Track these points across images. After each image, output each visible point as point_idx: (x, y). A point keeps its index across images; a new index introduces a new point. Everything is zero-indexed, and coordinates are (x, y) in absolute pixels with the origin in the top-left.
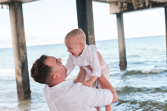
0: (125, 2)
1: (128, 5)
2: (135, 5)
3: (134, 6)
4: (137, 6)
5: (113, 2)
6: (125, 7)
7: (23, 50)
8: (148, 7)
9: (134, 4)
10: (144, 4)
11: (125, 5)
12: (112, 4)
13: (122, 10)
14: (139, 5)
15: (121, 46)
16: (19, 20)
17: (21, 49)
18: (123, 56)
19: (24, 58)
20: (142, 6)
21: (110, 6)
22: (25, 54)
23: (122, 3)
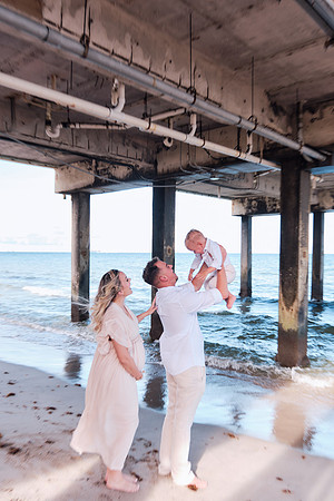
0: (255, 200)
1: (258, 204)
3: (268, 207)
4: (272, 207)
5: (237, 198)
6: (254, 208)
7: (85, 258)
9: (268, 204)
11: (255, 204)
13: (250, 211)
14: (275, 205)
15: (245, 265)
16: (83, 216)
17: (81, 256)
18: (246, 280)
19: (85, 269)
20: (278, 207)
21: (233, 204)
22: (88, 263)
23: (250, 201)
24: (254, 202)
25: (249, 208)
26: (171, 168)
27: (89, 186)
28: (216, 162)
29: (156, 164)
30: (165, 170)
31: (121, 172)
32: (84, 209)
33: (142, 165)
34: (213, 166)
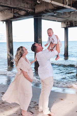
0: (69, 22)
4: (75, 24)
6: (69, 25)
16: (10, 29)
17: (10, 43)
19: (12, 48)
21: (62, 24)
24: (69, 23)
25: (67, 25)
26: (40, 11)
27: (11, 18)
28: (56, 8)
29: (34, 9)
30: (38, 12)
31: (23, 13)
33: (30, 10)
34: (55, 10)
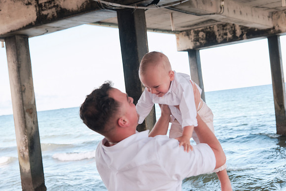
0: (202, 31)
1: (206, 35)
2: (219, 35)
3: (217, 37)
4: (223, 37)
5: (181, 32)
6: (202, 39)
7: (31, 117)
8: (241, 38)
9: (217, 34)
10: (234, 32)
11: (203, 36)
12: (181, 34)
13: (198, 44)
14: (226, 34)
16: (23, 65)
17: (27, 115)
20: (230, 36)
21: (178, 38)
22: (36, 123)
23: (197, 33)
25: (197, 40)
32: (23, 56)
